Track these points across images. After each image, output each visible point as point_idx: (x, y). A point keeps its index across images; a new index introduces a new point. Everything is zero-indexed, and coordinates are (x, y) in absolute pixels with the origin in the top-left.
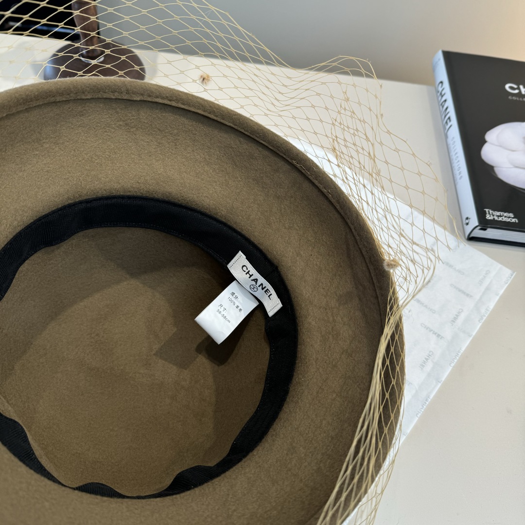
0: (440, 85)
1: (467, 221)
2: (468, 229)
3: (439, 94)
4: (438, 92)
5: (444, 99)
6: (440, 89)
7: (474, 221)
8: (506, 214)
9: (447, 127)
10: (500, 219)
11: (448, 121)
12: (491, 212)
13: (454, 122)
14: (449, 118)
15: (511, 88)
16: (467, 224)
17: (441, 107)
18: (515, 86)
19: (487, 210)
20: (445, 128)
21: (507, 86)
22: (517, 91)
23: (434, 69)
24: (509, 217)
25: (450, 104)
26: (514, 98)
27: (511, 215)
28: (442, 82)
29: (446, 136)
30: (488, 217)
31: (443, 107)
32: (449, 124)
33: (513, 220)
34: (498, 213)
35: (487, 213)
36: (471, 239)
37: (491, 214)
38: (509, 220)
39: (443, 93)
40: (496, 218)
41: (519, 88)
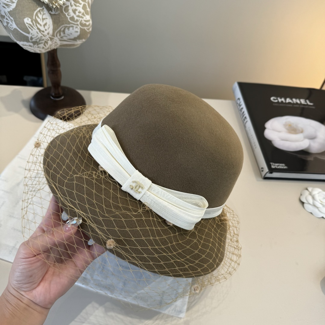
0: (238, 100)
1: (262, 170)
2: (263, 174)
3: (238, 105)
4: (237, 103)
5: (241, 107)
6: (239, 102)
7: (266, 169)
8: (281, 165)
9: (245, 122)
10: (278, 167)
11: (245, 119)
12: (273, 164)
13: (248, 119)
14: (245, 118)
15: (274, 99)
16: (263, 171)
17: (240, 112)
18: (275, 98)
19: (271, 163)
20: (244, 122)
21: (272, 99)
22: (276, 101)
23: (234, 92)
24: (283, 166)
25: (245, 110)
26: (276, 105)
27: (284, 165)
28: (239, 99)
29: (245, 127)
30: (273, 167)
31: (241, 111)
32: (246, 120)
33: (285, 167)
34: (277, 164)
35: (272, 164)
36: (266, 178)
37: (274, 166)
38: (283, 167)
39: (241, 104)
40: (276, 167)
41: (277, 99)
